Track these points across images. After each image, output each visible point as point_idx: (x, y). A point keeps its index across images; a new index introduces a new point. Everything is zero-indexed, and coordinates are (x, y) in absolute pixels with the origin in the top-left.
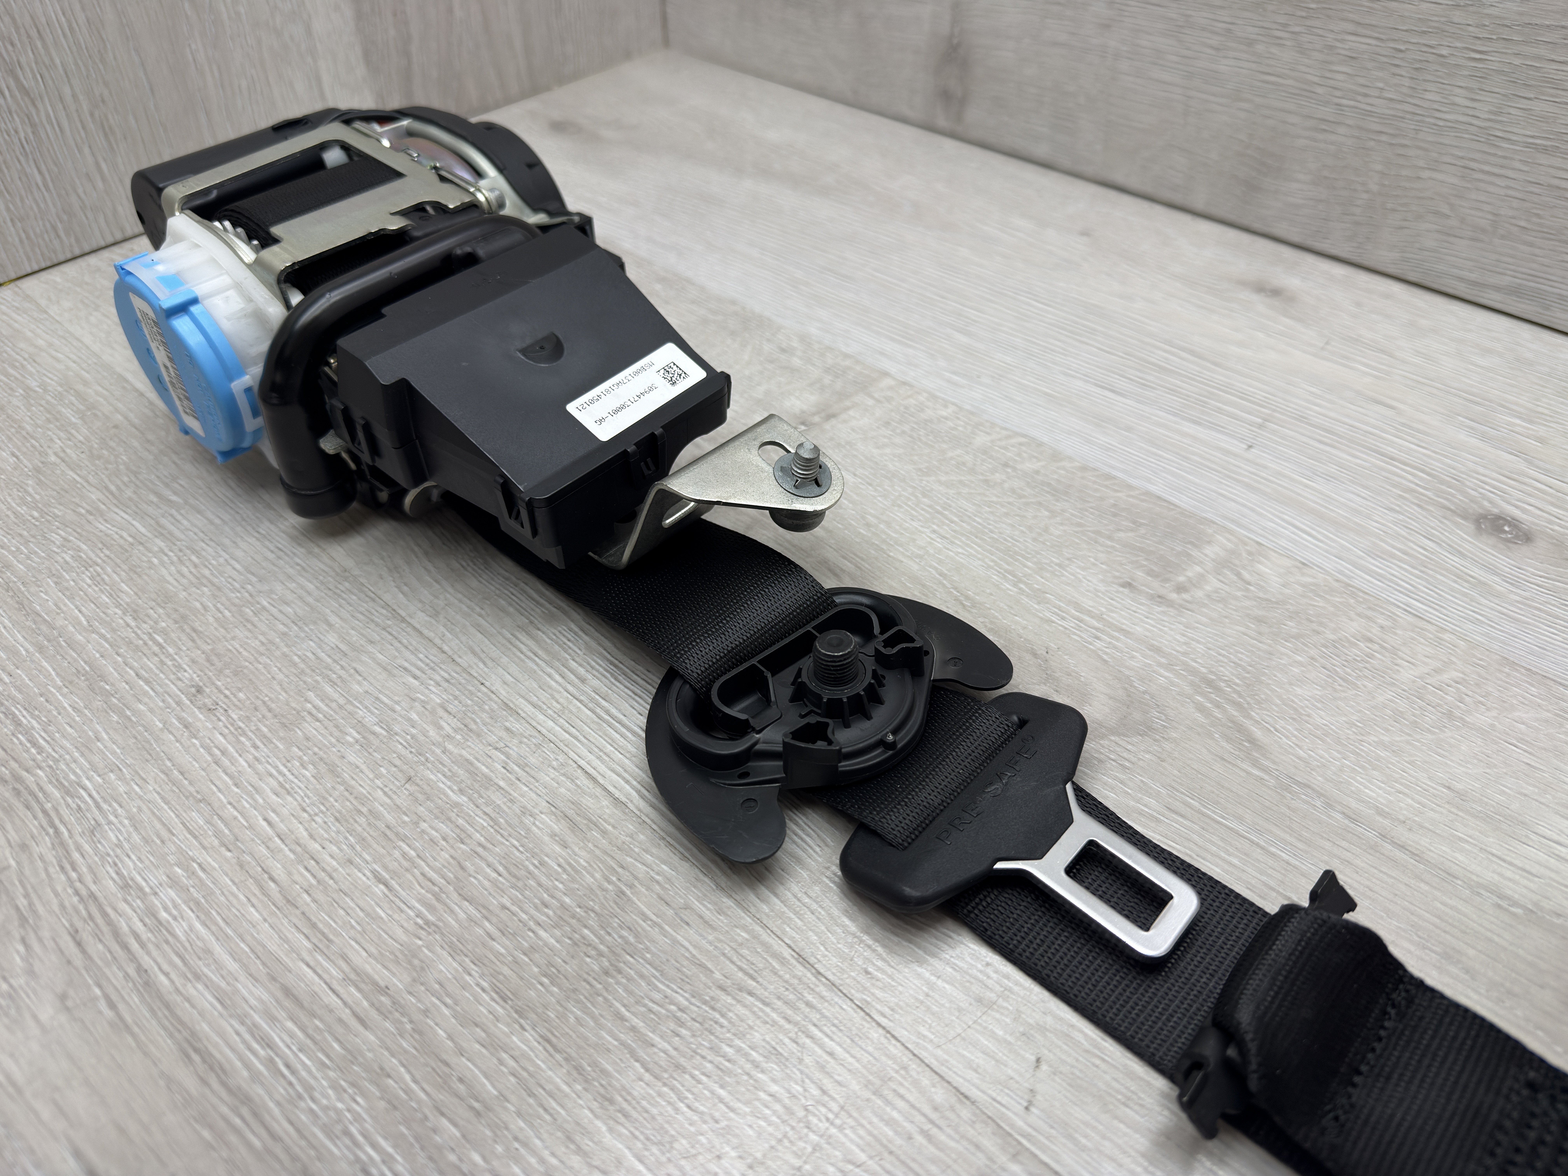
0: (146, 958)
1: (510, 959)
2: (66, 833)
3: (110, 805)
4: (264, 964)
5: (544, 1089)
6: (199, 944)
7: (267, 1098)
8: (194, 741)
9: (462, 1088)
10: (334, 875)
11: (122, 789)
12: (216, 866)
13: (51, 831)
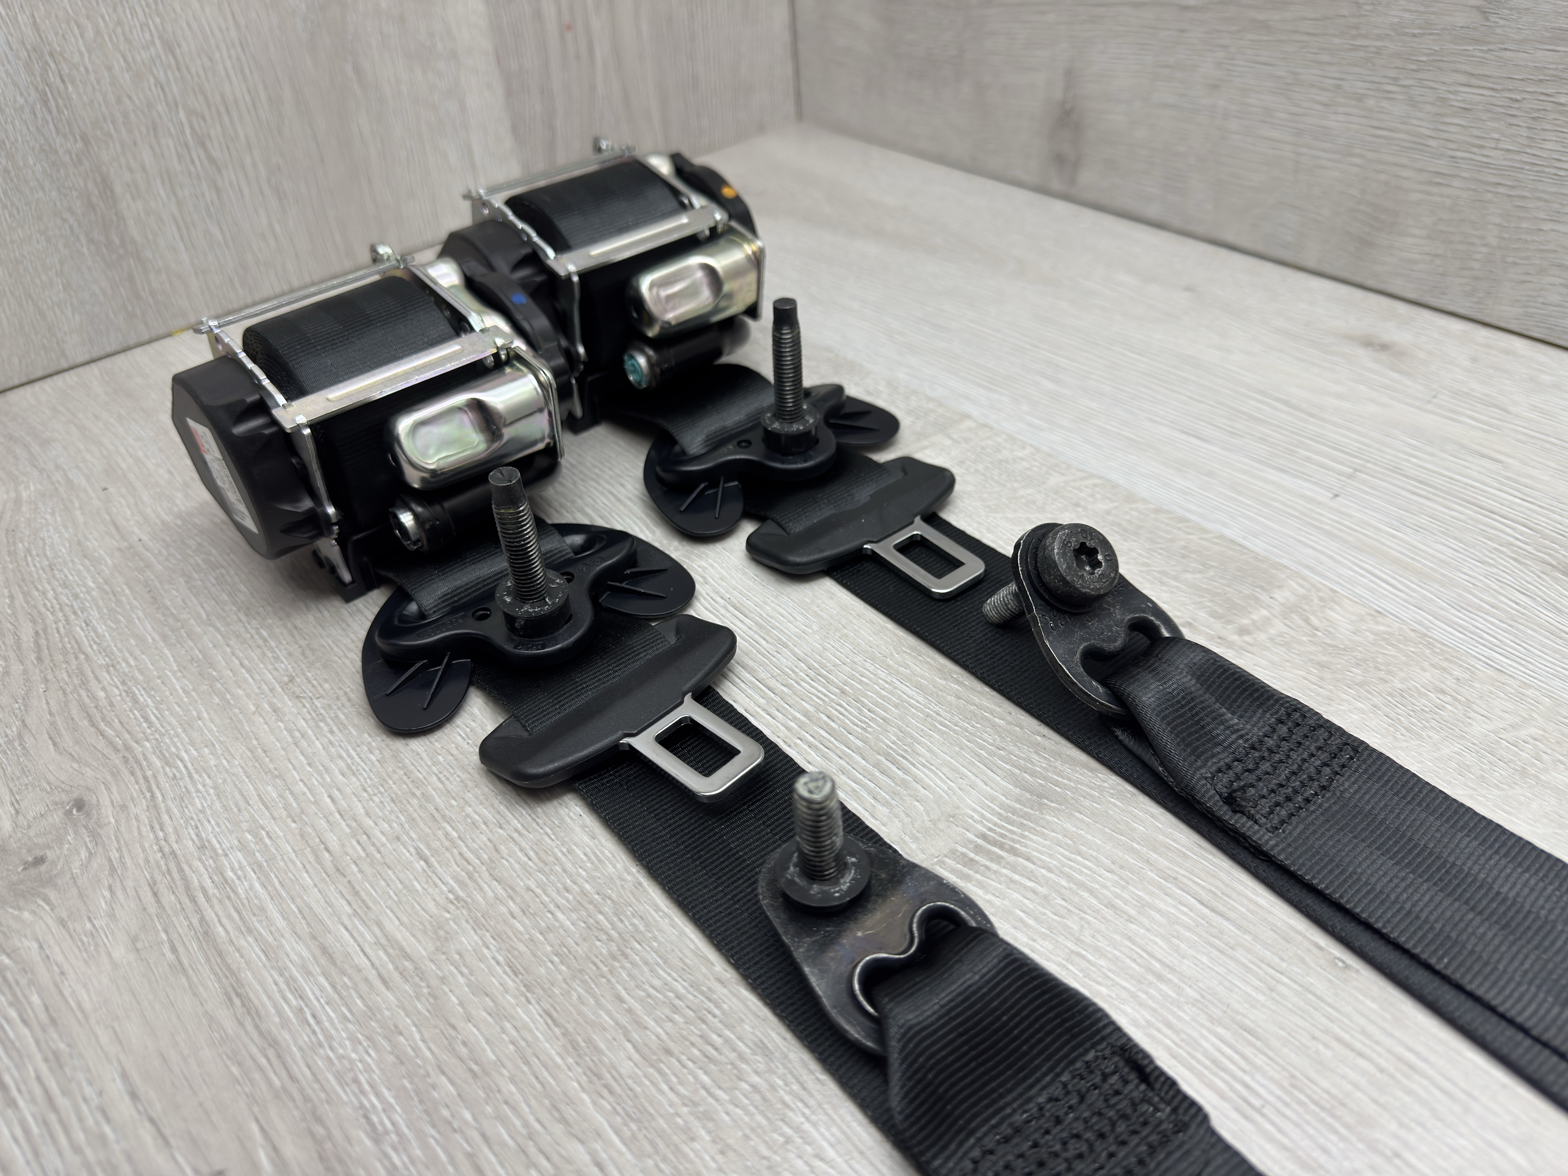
0: (210, 910)
1: (527, 936)
2: (160, 798)
3: (200, 776)
4: (308, 924)
5: (538, 1058)
6: (256, 901)
7: (291, 1043)
8: (280, 724)
9: (464, 1051)
10: (382, 849)
11: (213, 762)
12: (281, 834)
13: (148, 795)
